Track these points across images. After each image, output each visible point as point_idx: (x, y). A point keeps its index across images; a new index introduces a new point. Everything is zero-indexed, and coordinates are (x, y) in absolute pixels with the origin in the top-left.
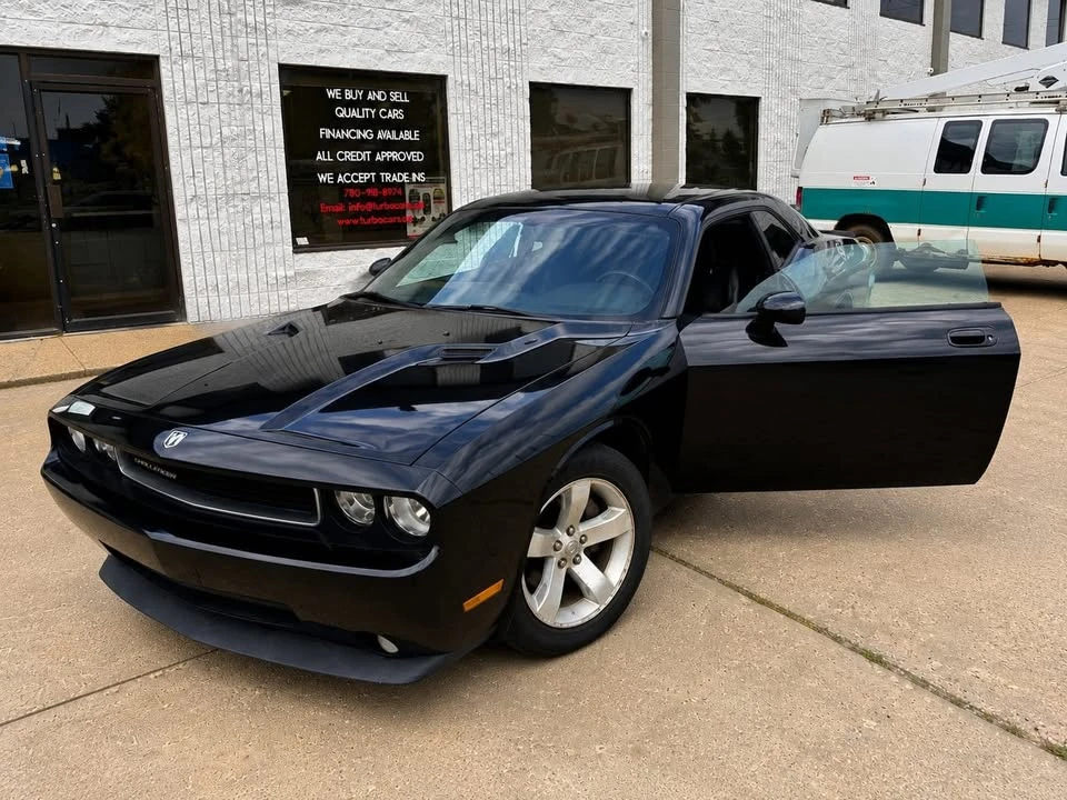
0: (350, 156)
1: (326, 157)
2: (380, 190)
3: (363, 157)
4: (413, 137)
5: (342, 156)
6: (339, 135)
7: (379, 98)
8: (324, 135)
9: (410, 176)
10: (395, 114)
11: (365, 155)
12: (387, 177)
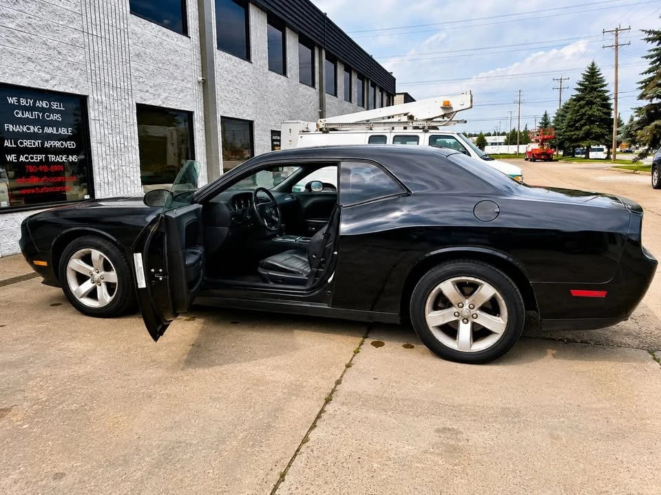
0: (27, 143)
1: (11, 144)
2: (49, 167)
3: (37, 144)
4: (68, 132)
5: (21, 143)
6: (18, 129)
7: (44, 106)
8: (8, 129)
9: (68, 157)
10: (55, 117)
11: (37, 143)
12: (52, 158)
